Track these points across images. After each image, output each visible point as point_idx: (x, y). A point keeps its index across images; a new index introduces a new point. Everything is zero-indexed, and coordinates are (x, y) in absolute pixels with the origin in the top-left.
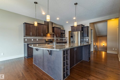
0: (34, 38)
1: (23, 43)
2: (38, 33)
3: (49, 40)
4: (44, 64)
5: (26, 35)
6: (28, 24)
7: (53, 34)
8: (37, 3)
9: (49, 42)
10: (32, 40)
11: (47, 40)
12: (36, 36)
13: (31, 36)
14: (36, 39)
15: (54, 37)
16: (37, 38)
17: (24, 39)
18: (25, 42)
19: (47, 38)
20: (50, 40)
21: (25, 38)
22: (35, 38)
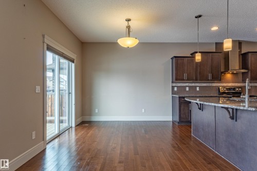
0: (190, 85)
1: (170, 95)
2: (200, 73)
3: (230, 89)
4: (217, 138)
5: (177, 79)
6: (180, 58)
7: (243, 73)
8: (200, 16)
9: (228, 93)
10: (187, 89)
11: (222, 90)
12: (196, 80)
13: (184, 80)
14: (196, 87)
15: (244, 81)
16: (198, 85)
17: (172, 86)
18: (173, 92)
19: (225, 85)
20: (234, 89)
21: (174, 85)
22: (193, 85)
